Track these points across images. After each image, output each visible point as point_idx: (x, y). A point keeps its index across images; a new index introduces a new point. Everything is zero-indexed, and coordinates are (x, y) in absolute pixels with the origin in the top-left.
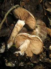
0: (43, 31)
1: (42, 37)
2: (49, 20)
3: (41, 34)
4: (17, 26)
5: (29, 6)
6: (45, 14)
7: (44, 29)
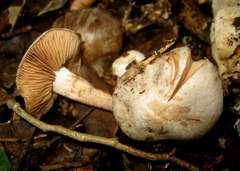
0: (79, 21)
1: (97, 21)
2: (45, 14)
3: (88, 25)
4: (77, 91)
5: (5, 74)
6: (29, 28)
7: (73, 17)
